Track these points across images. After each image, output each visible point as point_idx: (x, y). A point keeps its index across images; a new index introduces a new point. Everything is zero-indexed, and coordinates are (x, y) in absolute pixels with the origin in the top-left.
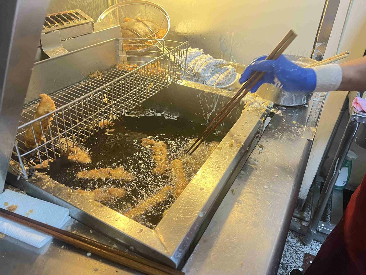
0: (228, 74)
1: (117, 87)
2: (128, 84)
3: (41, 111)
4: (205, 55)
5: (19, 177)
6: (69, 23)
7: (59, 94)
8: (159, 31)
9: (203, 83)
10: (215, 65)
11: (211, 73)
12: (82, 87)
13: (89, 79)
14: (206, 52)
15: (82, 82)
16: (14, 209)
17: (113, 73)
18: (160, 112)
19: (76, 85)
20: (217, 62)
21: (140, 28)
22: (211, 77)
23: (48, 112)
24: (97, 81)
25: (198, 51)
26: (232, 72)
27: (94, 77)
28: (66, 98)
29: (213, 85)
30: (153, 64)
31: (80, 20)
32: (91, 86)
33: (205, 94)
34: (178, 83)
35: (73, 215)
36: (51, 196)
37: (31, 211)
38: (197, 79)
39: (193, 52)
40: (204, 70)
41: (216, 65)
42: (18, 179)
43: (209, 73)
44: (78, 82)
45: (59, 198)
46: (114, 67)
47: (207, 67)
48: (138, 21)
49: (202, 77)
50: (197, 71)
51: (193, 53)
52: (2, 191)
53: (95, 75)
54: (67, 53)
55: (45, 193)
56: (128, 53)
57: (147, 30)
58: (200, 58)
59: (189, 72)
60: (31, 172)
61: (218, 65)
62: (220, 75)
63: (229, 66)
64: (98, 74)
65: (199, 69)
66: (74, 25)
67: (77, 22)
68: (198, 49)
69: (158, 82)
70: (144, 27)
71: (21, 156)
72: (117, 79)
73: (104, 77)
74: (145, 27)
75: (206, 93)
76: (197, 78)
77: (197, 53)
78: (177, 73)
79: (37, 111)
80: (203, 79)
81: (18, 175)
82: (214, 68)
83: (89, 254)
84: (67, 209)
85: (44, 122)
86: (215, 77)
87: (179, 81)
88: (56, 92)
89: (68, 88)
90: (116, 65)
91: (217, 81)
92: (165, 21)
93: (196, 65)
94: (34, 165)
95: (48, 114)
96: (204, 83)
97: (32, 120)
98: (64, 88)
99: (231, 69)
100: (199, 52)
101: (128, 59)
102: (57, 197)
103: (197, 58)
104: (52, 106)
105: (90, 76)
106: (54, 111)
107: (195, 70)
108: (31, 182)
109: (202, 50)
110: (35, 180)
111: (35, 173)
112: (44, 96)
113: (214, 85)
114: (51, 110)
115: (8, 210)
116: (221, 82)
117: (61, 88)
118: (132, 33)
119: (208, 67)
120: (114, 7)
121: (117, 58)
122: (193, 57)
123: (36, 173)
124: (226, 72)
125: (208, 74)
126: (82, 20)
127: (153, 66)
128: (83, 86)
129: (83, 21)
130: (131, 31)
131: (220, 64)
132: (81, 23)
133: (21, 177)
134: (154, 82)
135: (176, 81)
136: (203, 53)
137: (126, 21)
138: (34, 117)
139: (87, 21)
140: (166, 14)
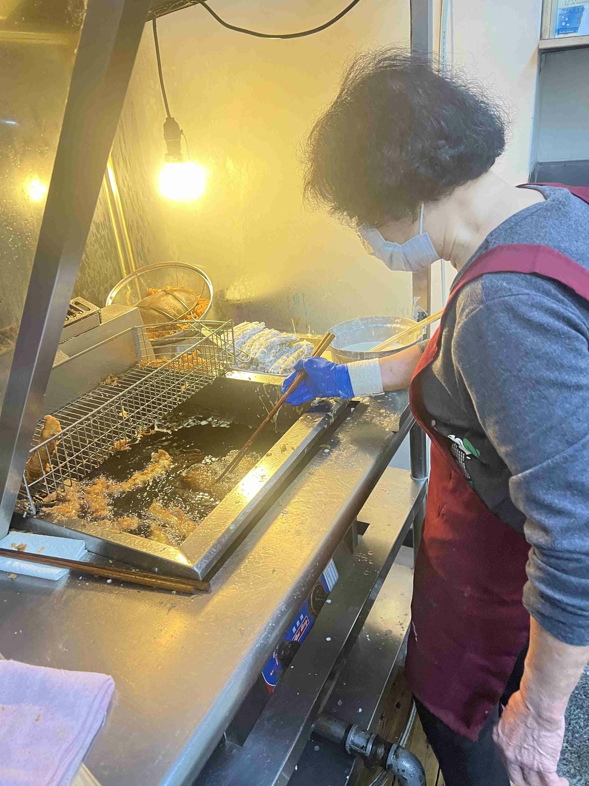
0: (301, 354)
1: (139, 395)
2: (153, 388)
3: (46, 434)
4: (267, 331)
5: (26, 513)
6: (68, 319)
7: (61, 413)
8: (197, 305)
9: (264, 372)
10: (280, 344)
11: (274, 356)
12: (90, 401)
13: (99, 388)
14: (268, 326)
15: (90, 394)
16: (24, 548)
17: (133, 374)
18: (205, 419)
19: (83, 398)
20: (282, 339)
21: (169, 304)
22: (275, 361)
23: (54, 435)
24: (111, 389)
25: (255, 326)
26: (306, 350)
27: (106, 384)
28: (70, 418)
29: (278, 373)
30: (190, 354)
31: (81, 312)
32: (102, 397)
33: (264, 387)
34: (227, 377)
35: (90, 549)
36: (64, 530)
37: (43, 548)
38: (255, 367)
39: (248, 329)
40: (263, 353)
41: (283, 344)
42: (24, 516)
43: (271, 356)
44: (85, 394)
45: (73, 530)
46: (134, 365)
47: (267, 348)
48: (167, 293)
49: (262, 363)
50: (253, 356)
51: (248, 331)
52: (7, 533)
53: (108, 381)
54: (68, 358)
55: (55, 527)
56: (154, 344)
57: (179, 306)
58: (258, 337)
59: (243, 358)
60: (38, 507)
61: (285, 343)
62: (288, 357)
63: (304, 343)
64: (112, 380)
65: (256, 353)
66: (74, 321)
67: (78, 316)
68: (256, 322)
69: (196, 378)
70: (175, 303)
71: (29, 486)
72: (138, 383)
73: (120, 383)
74: (176, 301)
75: (266, 386)
76: (255, 365)
77: (254, 329)
78: (225, 362)
79: (42, 435)
80: (263, 366)
81: (24, 511)
82: (279, 348)
83: (109, 581)
84: (83, 541)
85: (51, 445)
86: (280, 361)
87: (228, 373)
88: (58, 411)
89: (72, 405)
90: (137, 363)
91: (282, 366)
92: (206, 287)
93: (253, 348)
94: (41, 500)
95: (55, 436)
96: (266, 371)
97: (37, 446)
98: (67, 405)
99: (305, 346)
100: (258, 328)
101: (156, 351)
102: (70, 529)
103: (254, 337)
104: (58, 427)
105: (102, 384)
106: (60, 433)
107: (251, 355)
108: (40, 518)
109: (263, 323)
110: (43, 515)
111: (42, 509)
112: (49, 417)
113: (280, 372)
114: (57, 432)
115: (17, 550)
116: (288, 368)
117: (63, 406)
118: (158, 314)
119: (270, 348)
120: (131, 276)
121: (137, 353)
122: (248, 336)
123: (44, 509)
124: (297, 352)
125: (269, 358)
126: (84, 312)
127: (189, 356)
128: (91, 398)
129: (86, 313)
130: (156, 311)
131: (287, 341)
132: (84, 316)
133: (28, 514)
134: (191, 379)
135: (224, 374)
136: (265, 328)
137: (150, 294)
138: (39, 443)
139: (91, 312)
140: (206, 278)
